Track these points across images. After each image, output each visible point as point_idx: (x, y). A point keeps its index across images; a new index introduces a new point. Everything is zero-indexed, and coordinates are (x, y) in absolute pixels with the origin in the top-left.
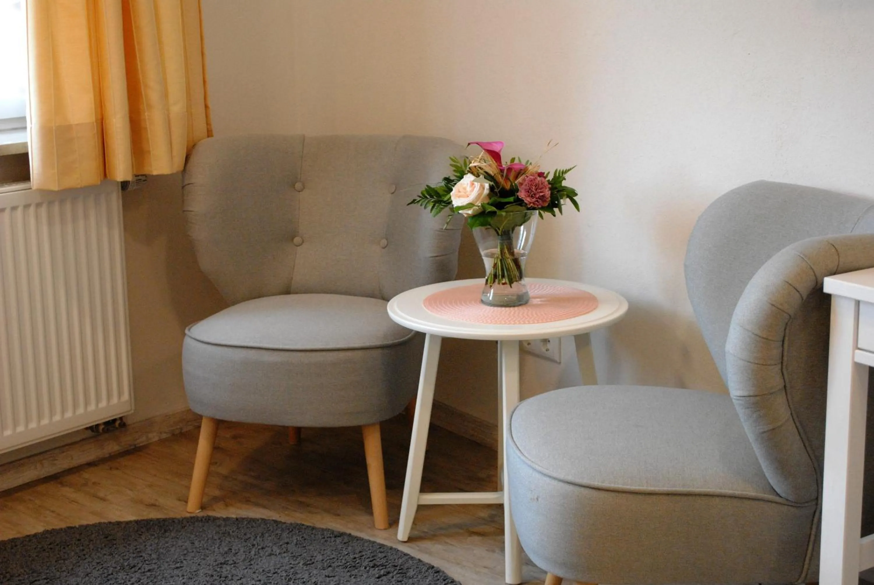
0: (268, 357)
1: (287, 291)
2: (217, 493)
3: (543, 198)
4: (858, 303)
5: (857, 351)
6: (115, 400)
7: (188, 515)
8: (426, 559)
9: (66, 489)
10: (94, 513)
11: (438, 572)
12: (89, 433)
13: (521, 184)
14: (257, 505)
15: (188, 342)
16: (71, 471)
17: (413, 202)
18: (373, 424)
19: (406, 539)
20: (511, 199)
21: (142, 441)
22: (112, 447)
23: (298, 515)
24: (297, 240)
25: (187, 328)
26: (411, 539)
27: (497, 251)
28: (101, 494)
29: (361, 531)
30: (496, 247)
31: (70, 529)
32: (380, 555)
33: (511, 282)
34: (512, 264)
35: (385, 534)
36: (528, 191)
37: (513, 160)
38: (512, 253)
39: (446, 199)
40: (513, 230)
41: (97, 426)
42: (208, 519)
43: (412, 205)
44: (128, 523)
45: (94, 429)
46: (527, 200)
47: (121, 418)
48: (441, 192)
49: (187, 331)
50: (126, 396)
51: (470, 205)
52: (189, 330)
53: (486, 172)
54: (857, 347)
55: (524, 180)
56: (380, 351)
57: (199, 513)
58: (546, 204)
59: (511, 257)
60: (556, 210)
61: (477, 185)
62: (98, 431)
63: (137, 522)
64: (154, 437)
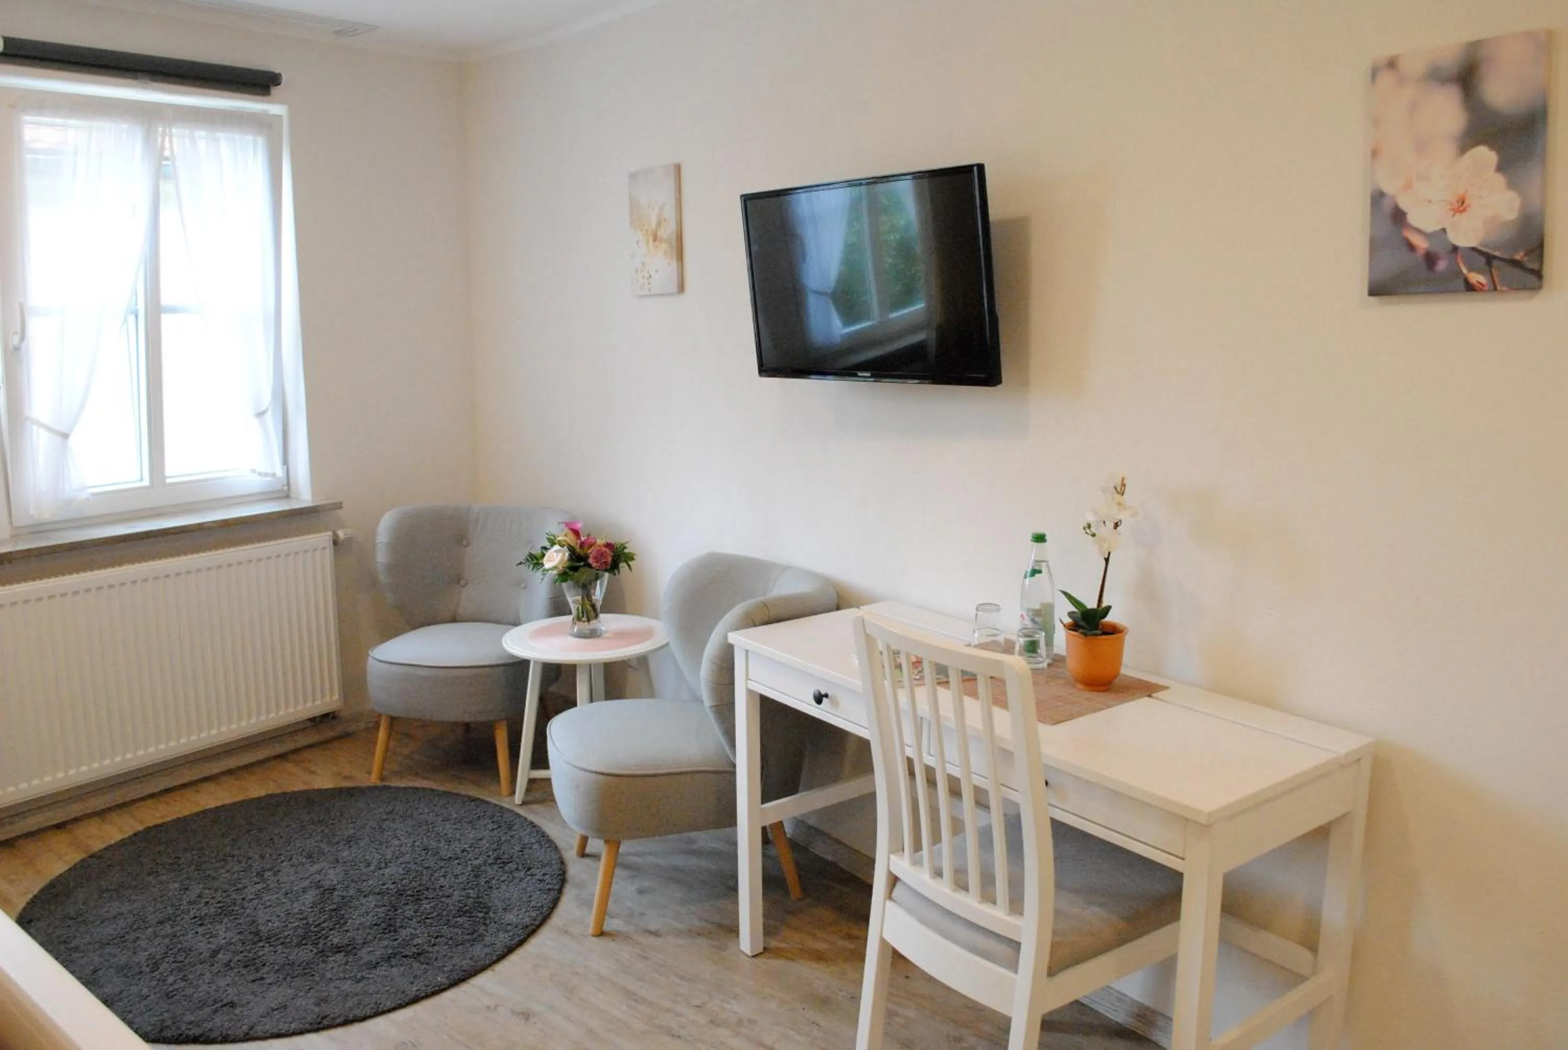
0: (423, 672)
1: (454, 620)
2: (396, 768)
3: (606, 563)
4: (747, 651)
5: (749, 682)
6: (327, 699)
7: (371, 785)
8: (531, 817)
9: (290, 765)
10: (304, 783)
11: (535, 826)
12: (309, 724)
13: (591, 553)
14: (424, 778)
15: (370, 661)
16: (295, 751)
17: (521, 563)
18: (501, 720)
19: (520, 803)
20: (582, 564)
21: (352, 728)
22: (329, 734)
23: (448, 785)
24: (462, 582)
25: (370, 649)
26: (524, 803)
27: (579, 598)
28: (313, 769)
29: (490, 797)
30: (578, 595)
31: (284, 794)
32: (498, 814)
33: (589, 621)
34: (590, 608)
35: (507, 799)
36: (595, 558)
37: (589, 535)
38: (590, 600)
39: (541, 562)
40: (590, 583)
41: (315, 718)
42: (385, 787)
43: (520, 566)
44: (326, 790)
45: (312, 720)
46: (594, 565)
47: (333, 712)
48: (538, 557)
49: (370, 653)
50: (336, 697)
51: (555, 568)
52: (372, 651)
53: (569, 544)
54: (748, 679)
55: (593, 551)
56: (502, 668)
57: (379, 783)
58: (609, 567)
59: (589, 603)
60: (616, 571)
61: (560, 555)
62: (315, 722)
63: (334, 789)
64: (362, 725)
